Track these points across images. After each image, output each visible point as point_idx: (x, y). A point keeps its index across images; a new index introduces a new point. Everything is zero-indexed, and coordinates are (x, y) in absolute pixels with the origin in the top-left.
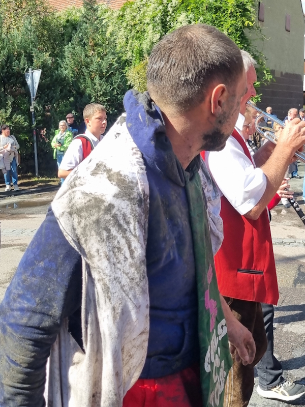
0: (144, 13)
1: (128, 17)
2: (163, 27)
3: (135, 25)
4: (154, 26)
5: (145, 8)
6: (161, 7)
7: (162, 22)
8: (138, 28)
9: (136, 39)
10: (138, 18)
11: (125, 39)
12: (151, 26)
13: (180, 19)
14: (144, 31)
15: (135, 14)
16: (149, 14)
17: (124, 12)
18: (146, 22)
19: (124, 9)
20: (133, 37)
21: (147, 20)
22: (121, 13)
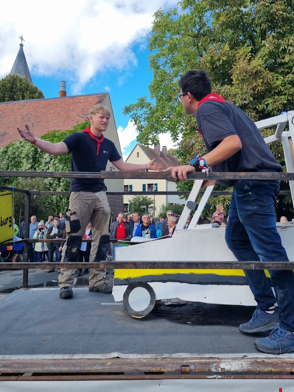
0: (22, 151)
1: (9, 153)
2: (33, 160)
3: (15, 158)
4: (27, 160)
5: (22, 148)
6: (33, 149)
7: (33, 158)
8: (16, 159)
9: (15, 167)
10: (17, 154)
11: (6, 166)
12: (25, 159)
13: (45, 157)
14: (21, 162)
15: (15, 151)
16: (25, 152)
17: (7, 149)
18: (22, 156)
19: (8, 148)
20: (12, 165)
21: (23, 155)
22: (5, 150)
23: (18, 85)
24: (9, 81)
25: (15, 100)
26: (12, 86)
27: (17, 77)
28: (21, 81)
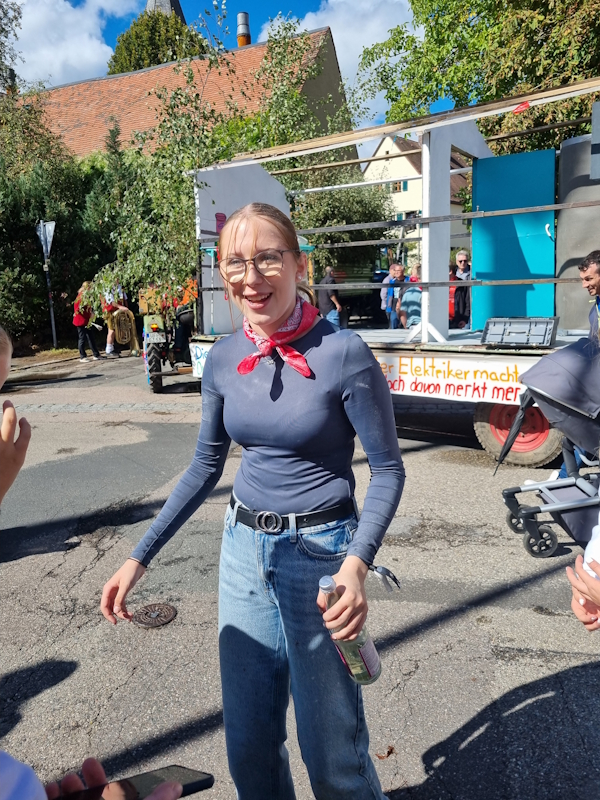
23: (163, 31)
24: (147, 25)
25: (159, 63)
26: (153, 34)
27: (160, 15)
28: (166, 22)
